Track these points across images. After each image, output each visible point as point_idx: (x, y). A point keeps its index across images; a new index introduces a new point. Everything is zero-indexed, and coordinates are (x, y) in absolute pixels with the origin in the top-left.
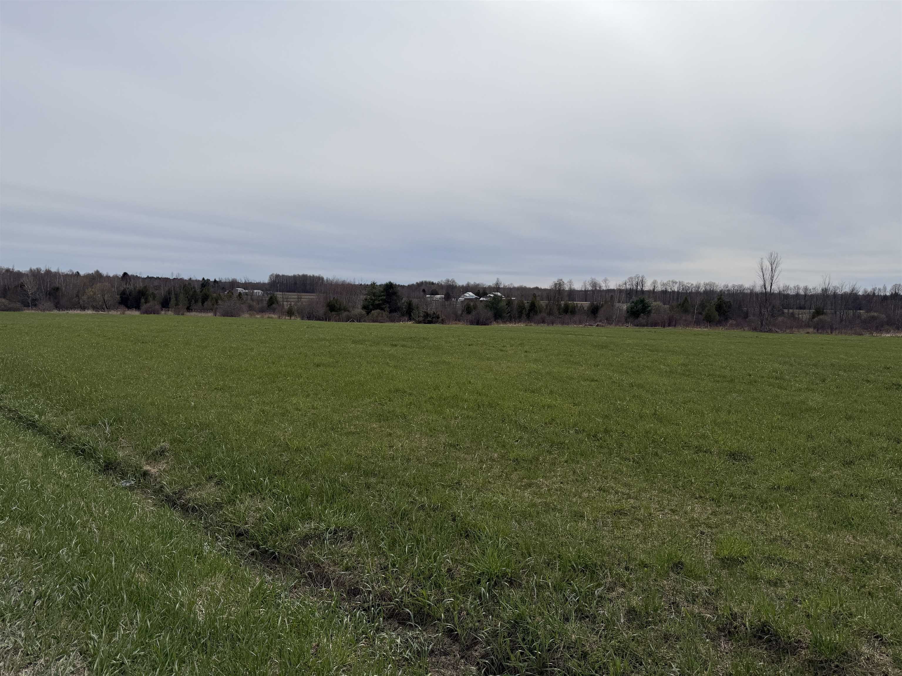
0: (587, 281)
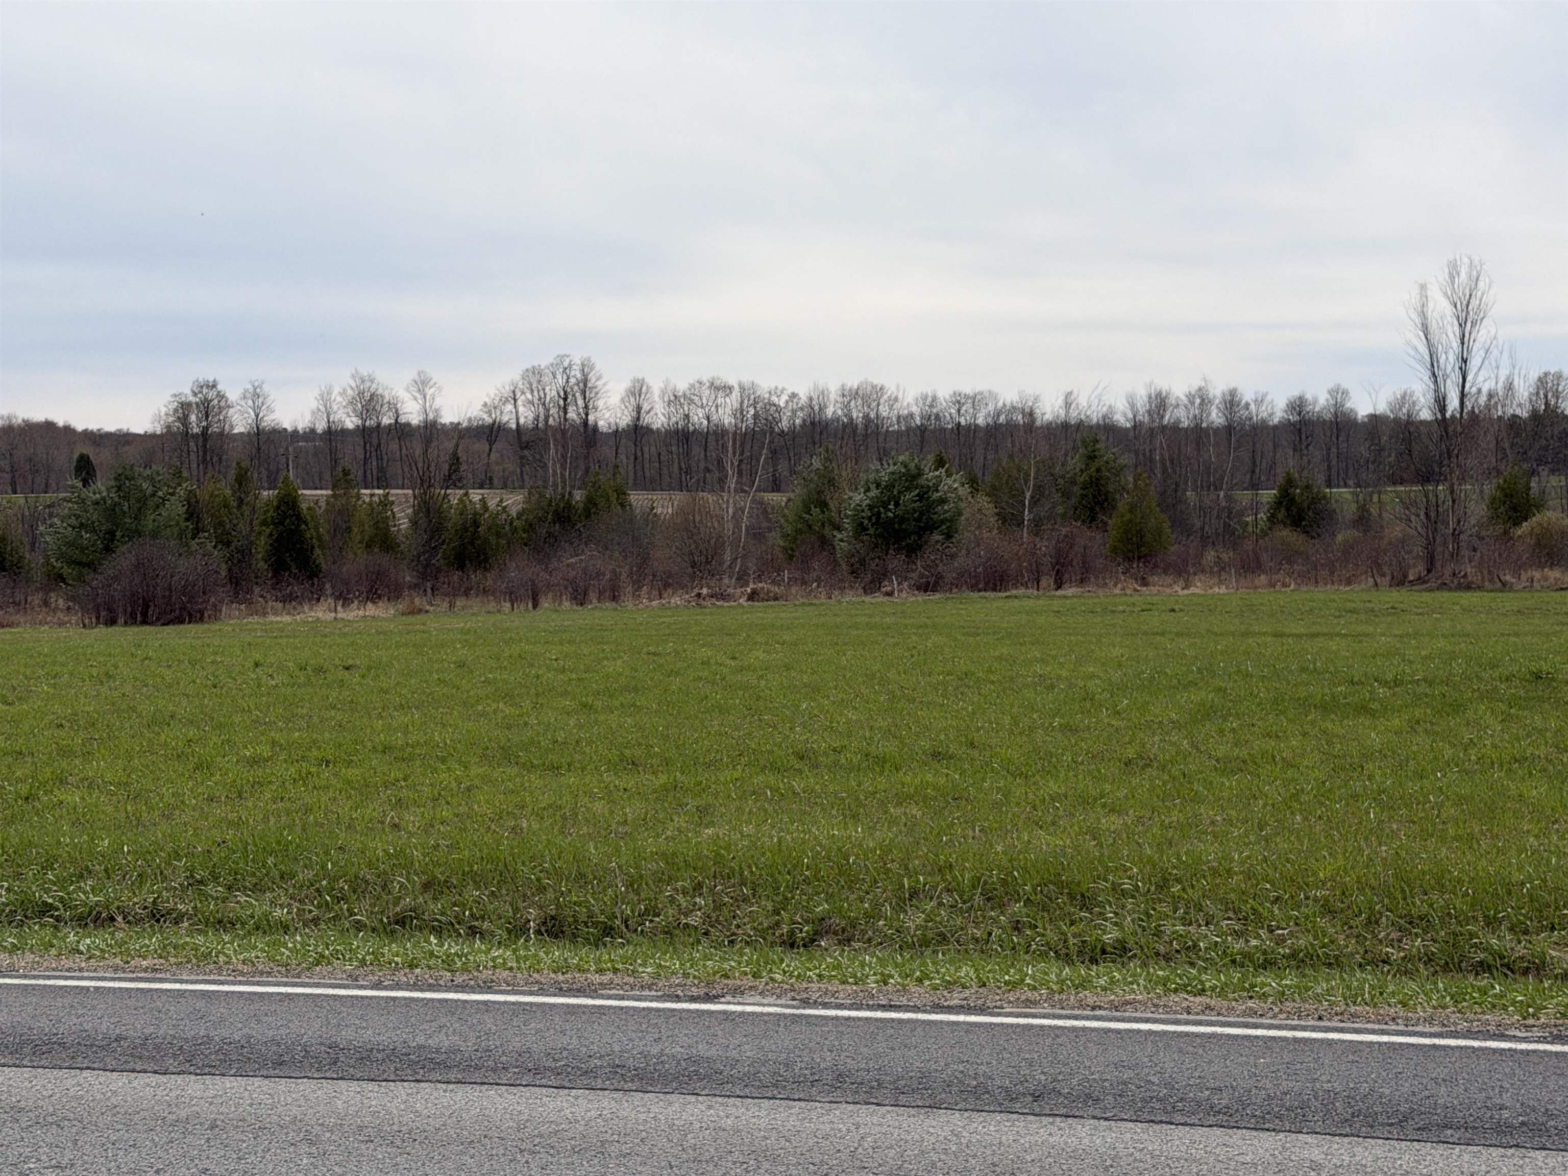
0: (336, 390)
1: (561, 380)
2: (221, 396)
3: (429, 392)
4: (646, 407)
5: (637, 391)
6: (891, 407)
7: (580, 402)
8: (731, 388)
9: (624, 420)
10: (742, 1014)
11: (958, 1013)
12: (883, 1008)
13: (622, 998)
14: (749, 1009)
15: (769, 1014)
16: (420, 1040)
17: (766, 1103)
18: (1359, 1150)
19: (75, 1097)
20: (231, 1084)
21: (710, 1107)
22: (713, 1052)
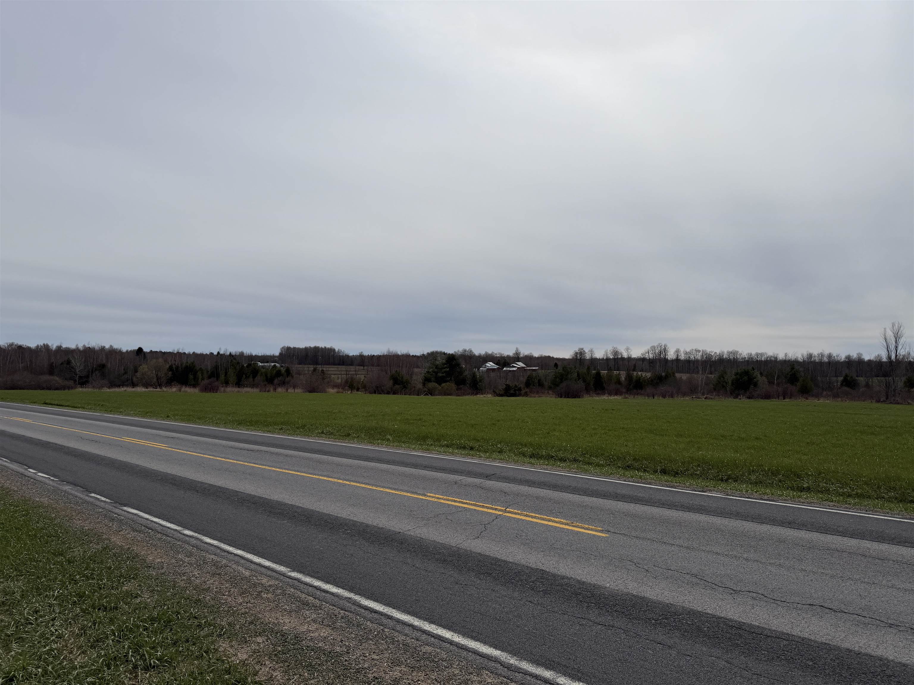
0: (609, 350)
1: (659, 349)
2: (584, 351)
3: (629, 351)
4: (679, 355)
5: (678, 351)
6: (740, 356)
7: (664, 354)
8: (700, 351)
9: (674, 357)
10: (712, 496)
11: (767, 501)
12: (747, 498)
13: (682, 490)
14: (714, 495)
15: (719, 497)
16: (636, 494)
17: (719, 518)
18: (881, 546)
19: (562, 498)
20: (594, 499)
21: (706, 517)
22: (705, 504)
